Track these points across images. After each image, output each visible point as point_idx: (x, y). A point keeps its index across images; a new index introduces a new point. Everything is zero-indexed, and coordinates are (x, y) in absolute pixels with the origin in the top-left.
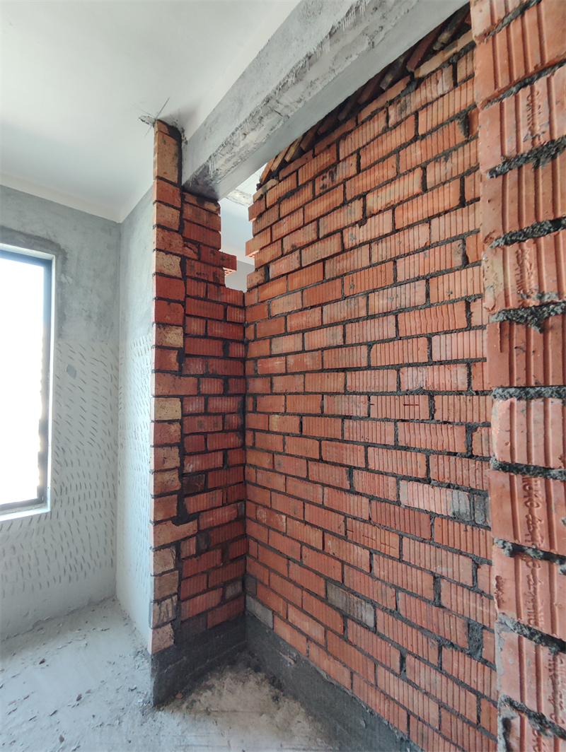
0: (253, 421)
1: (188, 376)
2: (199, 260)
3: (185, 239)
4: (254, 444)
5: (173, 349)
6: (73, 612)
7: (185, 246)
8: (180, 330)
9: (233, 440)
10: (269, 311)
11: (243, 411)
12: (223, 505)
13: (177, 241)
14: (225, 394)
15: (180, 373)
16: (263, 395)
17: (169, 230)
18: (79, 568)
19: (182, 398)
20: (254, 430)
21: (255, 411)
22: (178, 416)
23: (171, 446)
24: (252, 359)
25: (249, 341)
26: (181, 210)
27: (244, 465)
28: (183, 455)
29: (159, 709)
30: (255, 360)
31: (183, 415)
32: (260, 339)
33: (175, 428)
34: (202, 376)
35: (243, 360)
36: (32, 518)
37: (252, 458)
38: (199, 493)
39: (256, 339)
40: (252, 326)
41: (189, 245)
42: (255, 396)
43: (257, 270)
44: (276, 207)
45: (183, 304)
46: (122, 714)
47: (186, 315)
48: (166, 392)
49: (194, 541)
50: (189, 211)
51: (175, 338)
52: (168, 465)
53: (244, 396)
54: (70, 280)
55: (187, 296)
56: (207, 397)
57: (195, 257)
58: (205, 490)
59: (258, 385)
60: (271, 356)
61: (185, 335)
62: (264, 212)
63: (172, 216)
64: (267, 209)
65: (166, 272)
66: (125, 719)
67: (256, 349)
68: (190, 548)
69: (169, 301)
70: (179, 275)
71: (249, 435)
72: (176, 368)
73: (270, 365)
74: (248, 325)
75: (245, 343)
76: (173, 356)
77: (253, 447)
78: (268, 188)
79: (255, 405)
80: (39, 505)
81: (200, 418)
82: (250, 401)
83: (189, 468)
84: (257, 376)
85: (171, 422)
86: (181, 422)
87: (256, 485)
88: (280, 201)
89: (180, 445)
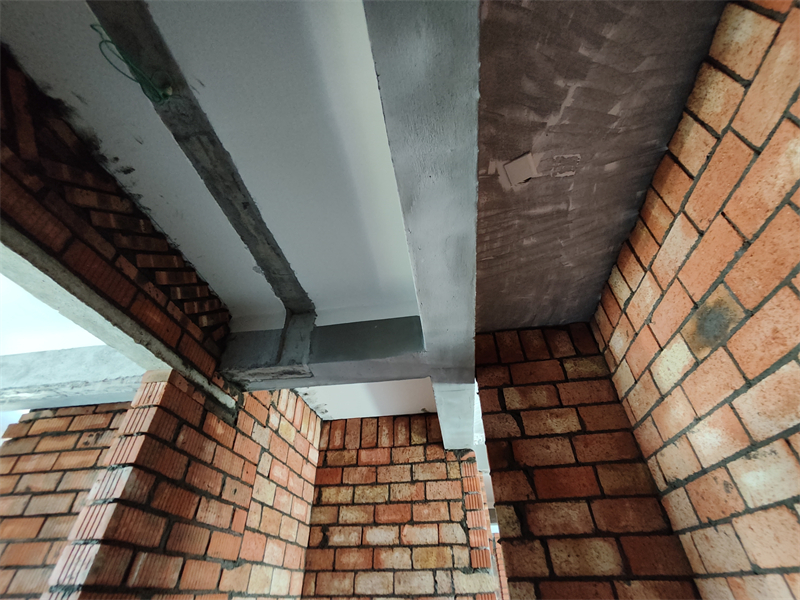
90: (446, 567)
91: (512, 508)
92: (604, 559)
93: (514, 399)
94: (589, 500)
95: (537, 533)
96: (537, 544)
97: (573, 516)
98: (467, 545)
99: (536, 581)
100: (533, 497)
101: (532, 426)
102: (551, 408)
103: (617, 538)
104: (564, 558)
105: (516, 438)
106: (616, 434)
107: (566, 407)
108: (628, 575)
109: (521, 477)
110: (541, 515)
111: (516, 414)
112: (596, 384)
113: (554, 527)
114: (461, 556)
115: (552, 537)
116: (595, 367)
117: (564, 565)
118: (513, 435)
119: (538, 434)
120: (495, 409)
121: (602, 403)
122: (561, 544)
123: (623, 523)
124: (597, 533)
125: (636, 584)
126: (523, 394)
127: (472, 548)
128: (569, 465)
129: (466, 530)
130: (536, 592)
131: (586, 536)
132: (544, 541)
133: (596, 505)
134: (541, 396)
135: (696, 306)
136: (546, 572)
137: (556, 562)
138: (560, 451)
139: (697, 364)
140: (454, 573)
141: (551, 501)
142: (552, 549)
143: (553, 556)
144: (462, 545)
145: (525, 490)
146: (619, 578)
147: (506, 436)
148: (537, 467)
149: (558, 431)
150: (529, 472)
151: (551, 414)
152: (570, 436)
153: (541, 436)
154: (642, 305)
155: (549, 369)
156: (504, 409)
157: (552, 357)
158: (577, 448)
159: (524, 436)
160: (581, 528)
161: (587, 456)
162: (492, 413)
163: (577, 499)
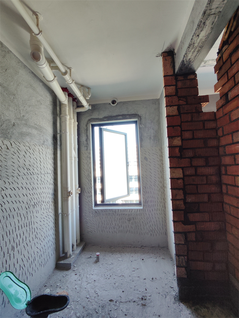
0: (226, 179)
1: (185, 158)
2: (187, 104)
3: (179, 97)
4: (227, 192)
5: (177, 147)
6: (153, 247)
7: (179, 100)
8: (179, 138)
9: (214, 189)
10: (230, 118)
11: (219, 174)
12: (210, 221)
13: (175, 99)
14: (207, 165)
15: (181, 157)
16: (230, 165)
17: (171, 96)
18: (154, 232)
19: (182, 168)
20: (227, 185)
21: (226, 174)
22: (181, 176)
23: (179, 189)
24: (222, 146)
25: (220, 137)
26: (176, 85)
27: (222, 202)
28: (185, 194)
29: (181, 302)
30: (224, 146)
31: (184, 175)
32: (225, 135)
33: (180, 181)
34: (193, 157)
35: (218, 147)
36: (138, 209)
37: (226, 199)
38: (195, 212)
39: (224, 135)
40: (221, 129)
41: (181, 99)
42: (226, 166)
43: (221, 98)
44: (229, 60)
45: (180, 126)
46: (167, 294)
47: (182, 131)
48: (175, 166)
49: (194, 234)
50: (180, 84)
51: (177, 142)
52: (178, 198)
53: (219, 166)
54: (143, 126)
55: (182, 122)
56: (196, 168)
57: (185, 103)
58: (198, 212)
59: (227, 160)
60: (233, 143)
61: (182, 140)
62: (223, 65)
63: (172, 89)
64: (224, 63)
65: (171, 114)
66: (168, 297)
67: (224, 141)
68: (192, 237)
69: (173, 126)
70: (178, 114)
71: (224, 187)
72: (179, 155)
73: (233, 149)
74: (219, 128)
75: (218, 138)
76: (177, 150)
77: (227, 194)
78: (223, 52)
79: (226, 171)
80: (140, 206)
81: (193, 177)
82: (223, 169)
83: (189, 200)
84: (226, 155)
85: (178, 179)
86: (183, 179)
87: (230, 214)
88: (230, 55)
89: (184, 189)
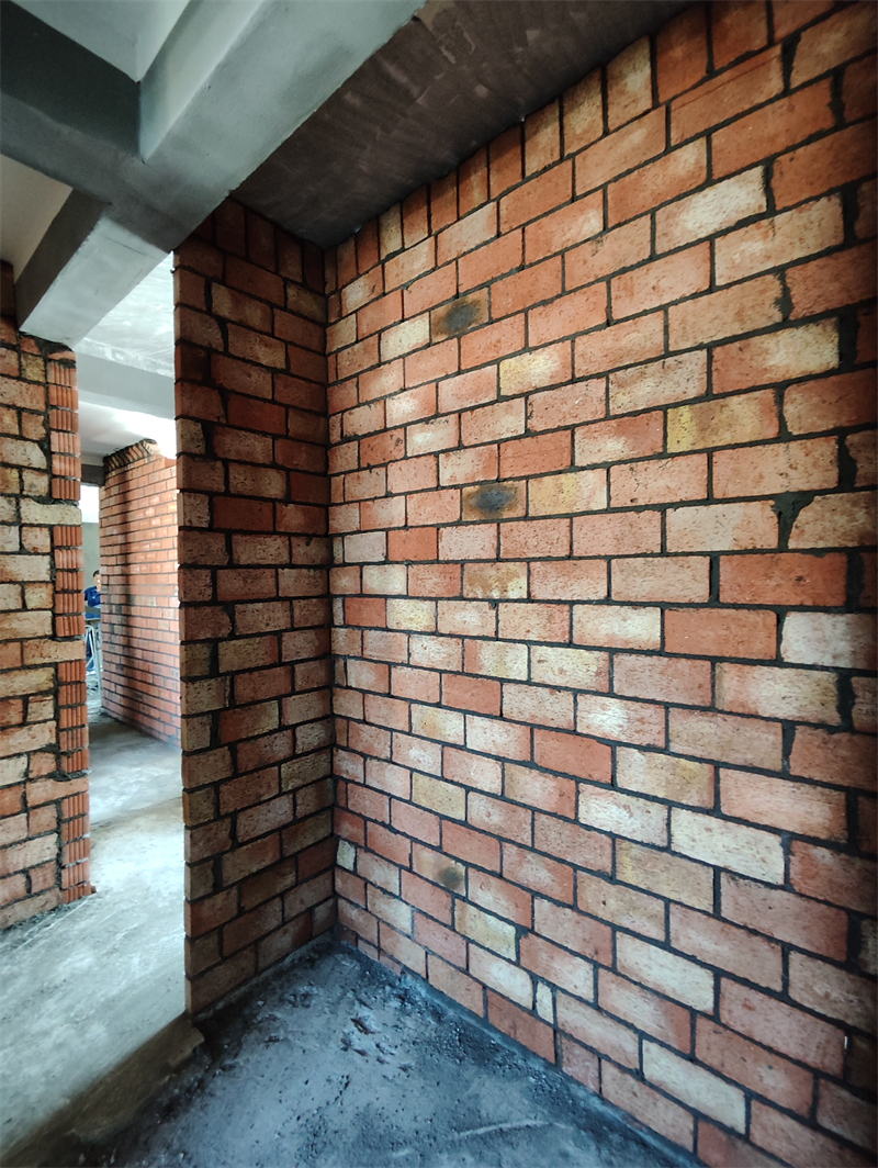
90: (8, 491)
91: (200, 425)
92: (274, 485)
93: (223, 303)
94: (275, 437)
95: (221, 455)
96: (219, 464)
97: (259, 447)
98: (48, 471)
99: (211, 494)
100: (223, 421)
101: (238, 346)
102: (262, 333)
103: (288, 472)
104: (240, 479)
105: (216, 351)
106: (313, 385)
107: (277, 338)
108: (287, 500)
109: (215, 397)
110: (228, 440)
111: (222, 323)
112: (311, 326)
113: (238, 452)
114: (35, 482)
115: (234, 461)
116: (315, 307)
117: (239, 485)
118: (214, 346)
119: (242, 356)
120: (198, 306)
121: (310, 350)
122: (241, 469)
123: (295, 462)
124: (274, 466)
125: (291, 506)
126: (236, 303)
127: (55, 476)
128: (265, 400)
129: (49, 454)
130: (209, 504)
131: (264, 466)
132: (226, 463)
133: (279, 443)
134: (255, 314)
135: (457, 296)
136: (223, 488)
137: (233, 482)
138: (259, 383)
139: (429, 345)
140: (22, 501)
141: (241, 429)
142: (231, 470)
143: (231, 477)
144: (38, 470)
145: (215, 411)
146: (280, 501)
147: (206, 344)
148: (233, 392)
149: (264, 362)
150: (225, 394)
151: (261, 340)
152: (273, 371)
153: (244, 360)
154: (407, 268)
155: (269, 284)
156: (209, 311)
157: (277, 273)
158: (277, 386)
159: (226, 353)
160: (261, 459)
161: (285, 395)
162: (193, 308)
163: (265, 434)
